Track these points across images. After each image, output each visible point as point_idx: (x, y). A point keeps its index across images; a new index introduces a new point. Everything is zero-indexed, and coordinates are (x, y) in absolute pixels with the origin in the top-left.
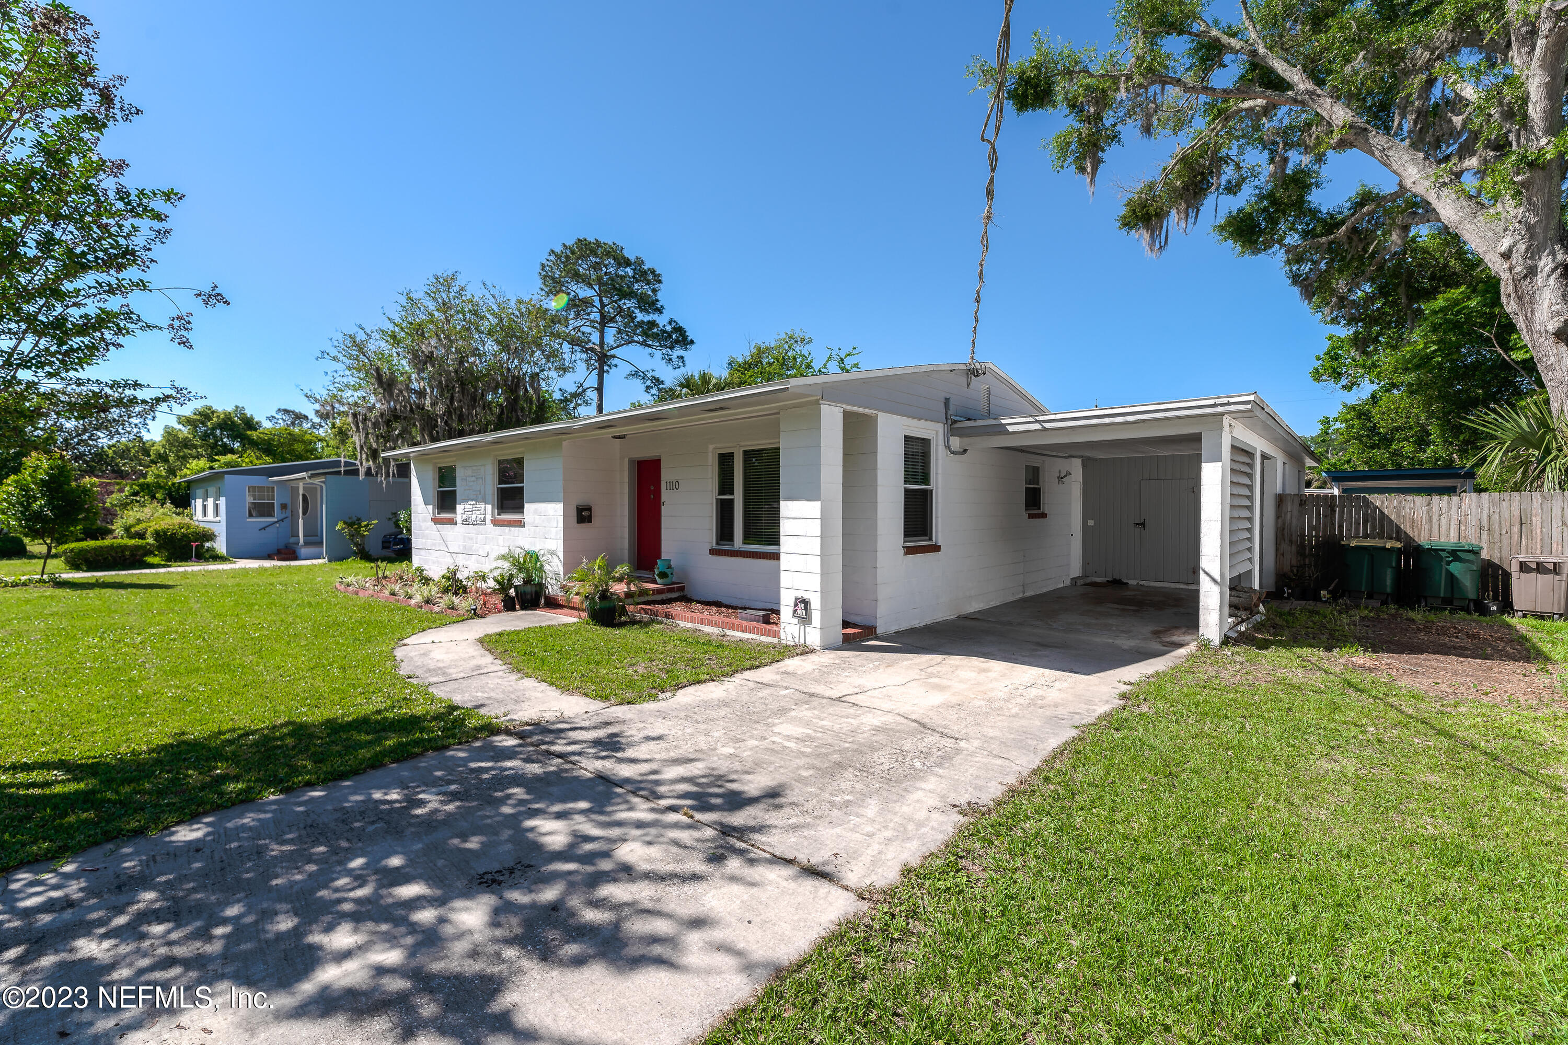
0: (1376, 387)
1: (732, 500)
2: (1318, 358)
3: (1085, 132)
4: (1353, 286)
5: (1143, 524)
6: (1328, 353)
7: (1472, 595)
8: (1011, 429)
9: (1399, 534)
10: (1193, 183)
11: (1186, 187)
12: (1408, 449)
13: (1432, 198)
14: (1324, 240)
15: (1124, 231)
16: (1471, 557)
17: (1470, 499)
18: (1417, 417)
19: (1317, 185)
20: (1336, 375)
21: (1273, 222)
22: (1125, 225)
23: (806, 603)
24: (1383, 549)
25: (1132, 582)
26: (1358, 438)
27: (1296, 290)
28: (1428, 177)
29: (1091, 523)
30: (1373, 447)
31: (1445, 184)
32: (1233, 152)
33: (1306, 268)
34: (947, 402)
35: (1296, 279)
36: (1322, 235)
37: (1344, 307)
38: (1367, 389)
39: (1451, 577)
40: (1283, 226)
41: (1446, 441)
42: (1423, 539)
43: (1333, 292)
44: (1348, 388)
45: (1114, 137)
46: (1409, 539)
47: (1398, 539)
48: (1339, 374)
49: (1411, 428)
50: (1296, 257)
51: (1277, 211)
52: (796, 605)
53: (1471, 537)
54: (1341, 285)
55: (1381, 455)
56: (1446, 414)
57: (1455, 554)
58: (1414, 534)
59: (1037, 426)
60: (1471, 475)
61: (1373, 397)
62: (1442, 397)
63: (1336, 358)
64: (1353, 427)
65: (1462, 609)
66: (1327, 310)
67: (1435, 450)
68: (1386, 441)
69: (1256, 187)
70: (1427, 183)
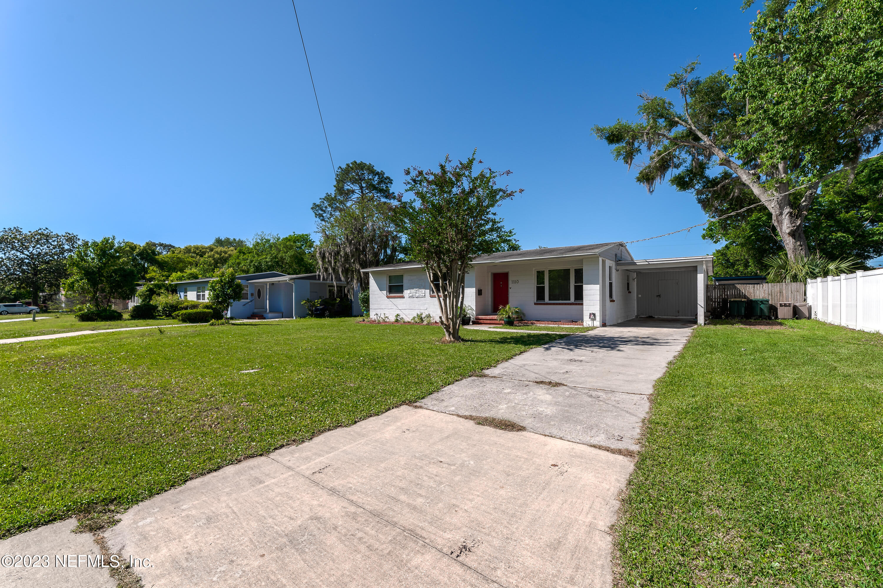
0: (727, 243)
1: (544, 287)
2: (704, 230)
3: (628, 148)
4: (721, 204)
5: (659, 296)
6: (708, 228)
7: (767, 315)
8: (638, 264)
9: (745, 297)
10: (663, 165)
11: (661, 167)
12: (741, 269)
13: (751, 186)
14: (711, 189)
15: (638, 183)
16: (766, 303)
17: (765, 285)
18: (744, 256)
19: (708, 168)
20: (712, 237)
21: (691, 180)
22: (638, 180)
23: (594, 315)
24: (741, 301)
25: (656, 317)
26: (722, 264)
27: (700, 205)
28: (749, 179)
29: (640, 296)
30: (727, 267)
31: (755, 182)
32: (677, 153)
33: (704, 196)
34: (616, 255)
35: (700, 201)
36: (710, 188)
37: (717, 212)
38: (723, 243)
39: (761, 309)
40: (695, 181)
41: (755, 265)
42: (752, 298)
43: (713, 206)
44: (715, 242)
45: (639, 151)
46: (748, 298)
47: (745, 298)
48: (713, 237)
49: (742, 260)
50: (699, 192)
51: (693, 176)
52: (590, 315)
53: (766, 297)
54: (716, 203)
55: (731, 271)
56: (755, 255)
57: (762, 302)
58: (750, 297)
59: (647, 263)
60: (765, 278)
61: (726, 246)
62: (753, 248)
63: (711, 230)
64: (719, 259)
65: (764, 319)
66: (711, 213)
67: (752, 268)
68: (733, 265)
69: (686, 167)
70: (750, 181)
